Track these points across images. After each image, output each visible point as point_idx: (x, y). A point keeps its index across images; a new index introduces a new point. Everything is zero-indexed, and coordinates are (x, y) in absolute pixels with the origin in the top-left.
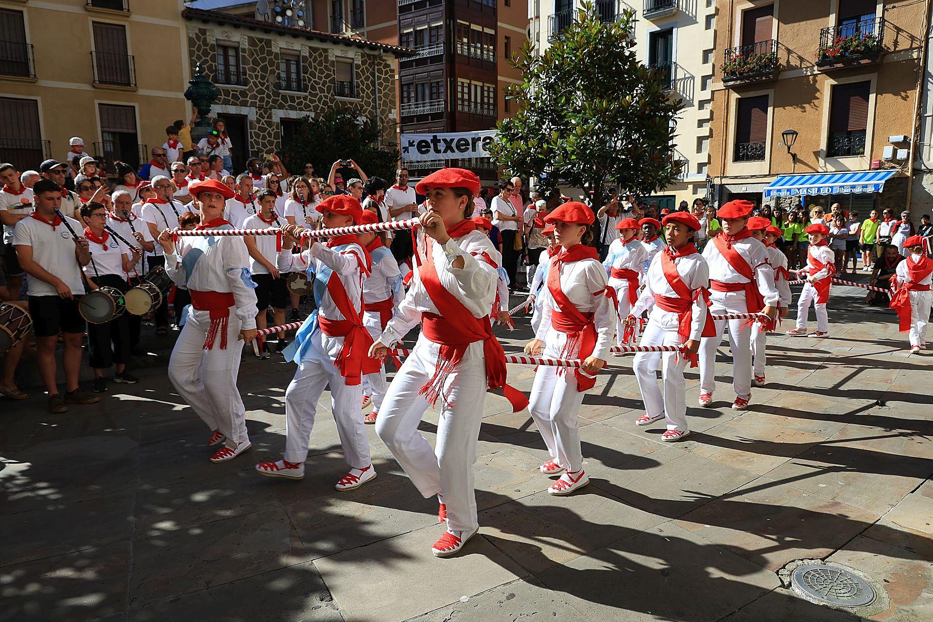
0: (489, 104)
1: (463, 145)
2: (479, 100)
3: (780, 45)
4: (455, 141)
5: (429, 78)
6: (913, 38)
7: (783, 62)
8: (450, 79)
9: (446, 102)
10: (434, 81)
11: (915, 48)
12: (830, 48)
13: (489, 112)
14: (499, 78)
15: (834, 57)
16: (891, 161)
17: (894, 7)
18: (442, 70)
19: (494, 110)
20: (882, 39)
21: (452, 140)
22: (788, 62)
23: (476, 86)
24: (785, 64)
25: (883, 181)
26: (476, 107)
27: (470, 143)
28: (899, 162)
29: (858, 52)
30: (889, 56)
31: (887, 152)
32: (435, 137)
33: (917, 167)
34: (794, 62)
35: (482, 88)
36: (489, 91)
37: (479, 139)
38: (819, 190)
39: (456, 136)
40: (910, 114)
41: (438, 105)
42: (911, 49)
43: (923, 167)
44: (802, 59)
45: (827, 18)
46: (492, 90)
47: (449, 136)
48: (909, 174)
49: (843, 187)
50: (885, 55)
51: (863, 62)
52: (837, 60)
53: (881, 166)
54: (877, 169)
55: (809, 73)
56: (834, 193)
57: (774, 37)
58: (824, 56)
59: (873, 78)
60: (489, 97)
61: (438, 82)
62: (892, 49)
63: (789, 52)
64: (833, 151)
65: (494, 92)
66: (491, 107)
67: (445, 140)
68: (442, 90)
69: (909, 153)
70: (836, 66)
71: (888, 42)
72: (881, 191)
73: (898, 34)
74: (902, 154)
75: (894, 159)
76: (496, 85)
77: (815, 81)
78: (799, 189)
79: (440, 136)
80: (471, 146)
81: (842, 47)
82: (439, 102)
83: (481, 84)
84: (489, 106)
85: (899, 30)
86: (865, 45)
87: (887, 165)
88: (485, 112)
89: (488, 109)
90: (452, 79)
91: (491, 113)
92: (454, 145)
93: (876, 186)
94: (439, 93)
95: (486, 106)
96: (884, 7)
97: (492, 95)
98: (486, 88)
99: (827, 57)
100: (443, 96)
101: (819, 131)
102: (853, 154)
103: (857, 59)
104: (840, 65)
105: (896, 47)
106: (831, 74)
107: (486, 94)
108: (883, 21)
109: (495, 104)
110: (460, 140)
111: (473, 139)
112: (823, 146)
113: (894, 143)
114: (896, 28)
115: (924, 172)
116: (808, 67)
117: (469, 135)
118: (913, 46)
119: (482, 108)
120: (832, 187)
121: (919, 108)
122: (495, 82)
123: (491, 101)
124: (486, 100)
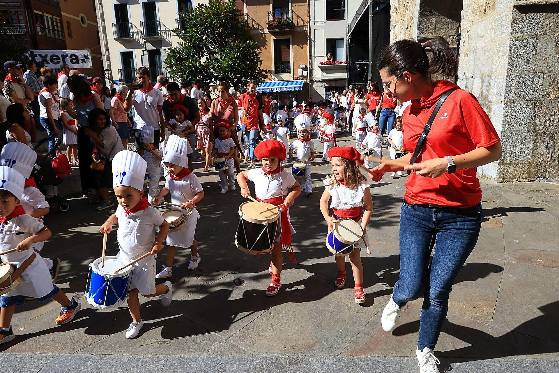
0: (58, 30)
1: (55, 59)
2: (51, 28)
3: (248, 16)
4: (49, 56)
5: (8, 7)
6: (303, 21)
7: (251, 25)
8: (27, 10)
9: (27, 26)
10: (13, 10)
11: (305, 26)
12: (272, 21)
13: (59, 37)
14: (63, 14)
15: (275, 26)
16: (301, 76)
17: (296, 6)
18: (20, 2)
19: (62, 35)
20: (293, 20)
21: (46, 56)
22: (253, 25)
23: (47, 17)
24: (252, 27)
25: (302, 85)
26: (49, 32)
27: (61, 57)
28: (304, 77)
29: (284, 25)
30: (296, 28)
31: (300, 72)
32: (32, 53)
33: (311, 79)
34: (256, 26)
35: (52, 19)
36: (57, 22)
37: (67, 56)
38: (277, 89)
39: (50, 53)
40: (306, 55)
41: (19, 28)
42: (303, 26)
43: (313, 79)
44: (259, 25)
45: (268, 6)
46: (58, 21)
47: (43, 52)
48: (309, 82)
49: (286, 88)
50: (295, 27)
51: (286, 30)
52: (276, 27)
53: (297, 79)
54: (296, 80)
55: (262, 32)
56: (283, 90)
57: (245, 12)
58: (271, 25)
59: (290, 37)
60: (57, 26)
61: (17, 12)
62: (296, 25)
63: (253, 20)
64: (278, 71)
65: (60, 23)
66: (60, 33)
67: (40, 55)
68: (22, 17)
69: (308, 73)
70: (275, 30)
71: (295, 22)
72: (301, 90)
73: (298, 18)
74: (305, 73)
75: (302, 75)
76: (61, 18)
77: (265, 36)
78: (268, 89)
79: (36, 52)
80: (61, 60)
81: (277, 22)
82: (20, 26)
83: (51, 16)
84: (58, 33)
85: (298, 17)
86: (288, 22)
87: (300, 78)
88: (57, 36)
89: (58, 34)
90: (29, 10)
91: (61, 38)
92: (48, 59)
93: (300, 87)
94: (19, 19)
95: (56, 32)
96: (292, 5)
97: (59, 25)
98: (54, 20)
99: (272, 25)
100: (23, 22)
101: (271, 61)
102: (286, 73)
103: (284, 28)
104: (277, 30)
105: (298, 24)
106: (273, 34)
107: (55, 23)
108: (292, 11)
109: (63, 31)
110: (52, 56)
111: (62, 56)
112: (273, 69)
113: (302, 68)
114: (297, 15)
115: (313, 81)
116: (261, 29)
117: (59, 53)
118: (304, 25)
119: (54, 33)
120: (282, 88)
121: (310, 53)
122: (60, 16)
123: (60, 29)
124: (56, 28)
